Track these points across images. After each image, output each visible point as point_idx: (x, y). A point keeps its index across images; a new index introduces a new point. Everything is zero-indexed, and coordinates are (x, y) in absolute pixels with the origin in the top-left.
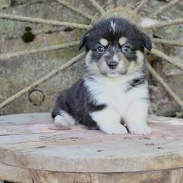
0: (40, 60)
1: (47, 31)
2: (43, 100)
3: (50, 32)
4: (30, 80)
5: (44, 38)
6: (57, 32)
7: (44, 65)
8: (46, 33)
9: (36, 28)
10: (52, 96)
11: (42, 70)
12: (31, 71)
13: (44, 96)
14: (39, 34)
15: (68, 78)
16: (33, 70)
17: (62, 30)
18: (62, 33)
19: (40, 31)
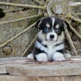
0: (9, 28)
1: (12, 11)
2: (11, 51)
3: (14, 12)
4: (3, 40)
5: (11, 15)
6: (18, 11)
7: (11, 31)
8: (12, 12)
9: (5, 9)
10: (17, 49)
11: (10, 34)
12: (3, 34)
13: (12, 49)
14: (7, 12)
15: (26, 38)
16: (5, 34)
17: (21, 10)
18: (21, 12)
19: (8, 11)
